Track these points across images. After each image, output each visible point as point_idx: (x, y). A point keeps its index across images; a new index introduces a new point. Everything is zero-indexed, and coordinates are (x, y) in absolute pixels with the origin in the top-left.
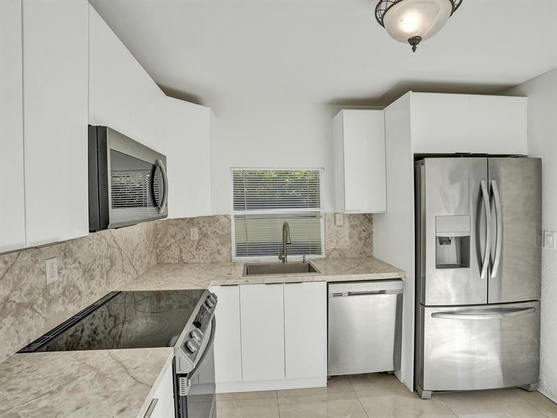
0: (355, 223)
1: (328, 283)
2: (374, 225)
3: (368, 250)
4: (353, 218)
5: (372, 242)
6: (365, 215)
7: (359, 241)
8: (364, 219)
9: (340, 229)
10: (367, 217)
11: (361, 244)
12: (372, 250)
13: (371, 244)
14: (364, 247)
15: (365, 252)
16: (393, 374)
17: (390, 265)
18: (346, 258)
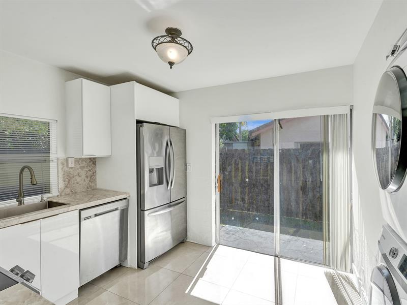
0: (83, 165)
1: (80, 210)
2: (97, 166)
3: (92, 185)
4: (82, 161)
5: (96, 178)
6: (90, 158)
7: (86, 179)
8: (90, 162)
9: (71, 170)
10: (92, 161)
11: (87, 181)
12: (96, 185)
13: (94, 180)
14: (90, 183)
15: (90, 186)
16: (121, 266)
17: (115, 191)
18: (76, 193)
